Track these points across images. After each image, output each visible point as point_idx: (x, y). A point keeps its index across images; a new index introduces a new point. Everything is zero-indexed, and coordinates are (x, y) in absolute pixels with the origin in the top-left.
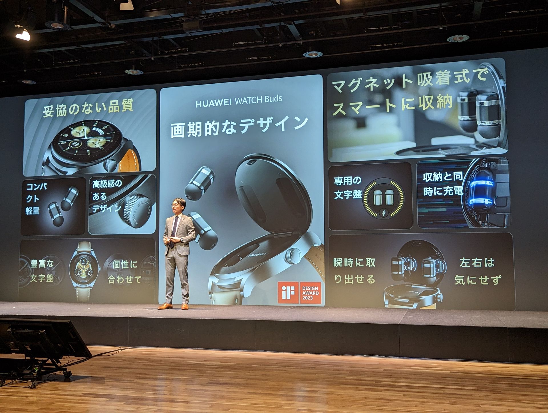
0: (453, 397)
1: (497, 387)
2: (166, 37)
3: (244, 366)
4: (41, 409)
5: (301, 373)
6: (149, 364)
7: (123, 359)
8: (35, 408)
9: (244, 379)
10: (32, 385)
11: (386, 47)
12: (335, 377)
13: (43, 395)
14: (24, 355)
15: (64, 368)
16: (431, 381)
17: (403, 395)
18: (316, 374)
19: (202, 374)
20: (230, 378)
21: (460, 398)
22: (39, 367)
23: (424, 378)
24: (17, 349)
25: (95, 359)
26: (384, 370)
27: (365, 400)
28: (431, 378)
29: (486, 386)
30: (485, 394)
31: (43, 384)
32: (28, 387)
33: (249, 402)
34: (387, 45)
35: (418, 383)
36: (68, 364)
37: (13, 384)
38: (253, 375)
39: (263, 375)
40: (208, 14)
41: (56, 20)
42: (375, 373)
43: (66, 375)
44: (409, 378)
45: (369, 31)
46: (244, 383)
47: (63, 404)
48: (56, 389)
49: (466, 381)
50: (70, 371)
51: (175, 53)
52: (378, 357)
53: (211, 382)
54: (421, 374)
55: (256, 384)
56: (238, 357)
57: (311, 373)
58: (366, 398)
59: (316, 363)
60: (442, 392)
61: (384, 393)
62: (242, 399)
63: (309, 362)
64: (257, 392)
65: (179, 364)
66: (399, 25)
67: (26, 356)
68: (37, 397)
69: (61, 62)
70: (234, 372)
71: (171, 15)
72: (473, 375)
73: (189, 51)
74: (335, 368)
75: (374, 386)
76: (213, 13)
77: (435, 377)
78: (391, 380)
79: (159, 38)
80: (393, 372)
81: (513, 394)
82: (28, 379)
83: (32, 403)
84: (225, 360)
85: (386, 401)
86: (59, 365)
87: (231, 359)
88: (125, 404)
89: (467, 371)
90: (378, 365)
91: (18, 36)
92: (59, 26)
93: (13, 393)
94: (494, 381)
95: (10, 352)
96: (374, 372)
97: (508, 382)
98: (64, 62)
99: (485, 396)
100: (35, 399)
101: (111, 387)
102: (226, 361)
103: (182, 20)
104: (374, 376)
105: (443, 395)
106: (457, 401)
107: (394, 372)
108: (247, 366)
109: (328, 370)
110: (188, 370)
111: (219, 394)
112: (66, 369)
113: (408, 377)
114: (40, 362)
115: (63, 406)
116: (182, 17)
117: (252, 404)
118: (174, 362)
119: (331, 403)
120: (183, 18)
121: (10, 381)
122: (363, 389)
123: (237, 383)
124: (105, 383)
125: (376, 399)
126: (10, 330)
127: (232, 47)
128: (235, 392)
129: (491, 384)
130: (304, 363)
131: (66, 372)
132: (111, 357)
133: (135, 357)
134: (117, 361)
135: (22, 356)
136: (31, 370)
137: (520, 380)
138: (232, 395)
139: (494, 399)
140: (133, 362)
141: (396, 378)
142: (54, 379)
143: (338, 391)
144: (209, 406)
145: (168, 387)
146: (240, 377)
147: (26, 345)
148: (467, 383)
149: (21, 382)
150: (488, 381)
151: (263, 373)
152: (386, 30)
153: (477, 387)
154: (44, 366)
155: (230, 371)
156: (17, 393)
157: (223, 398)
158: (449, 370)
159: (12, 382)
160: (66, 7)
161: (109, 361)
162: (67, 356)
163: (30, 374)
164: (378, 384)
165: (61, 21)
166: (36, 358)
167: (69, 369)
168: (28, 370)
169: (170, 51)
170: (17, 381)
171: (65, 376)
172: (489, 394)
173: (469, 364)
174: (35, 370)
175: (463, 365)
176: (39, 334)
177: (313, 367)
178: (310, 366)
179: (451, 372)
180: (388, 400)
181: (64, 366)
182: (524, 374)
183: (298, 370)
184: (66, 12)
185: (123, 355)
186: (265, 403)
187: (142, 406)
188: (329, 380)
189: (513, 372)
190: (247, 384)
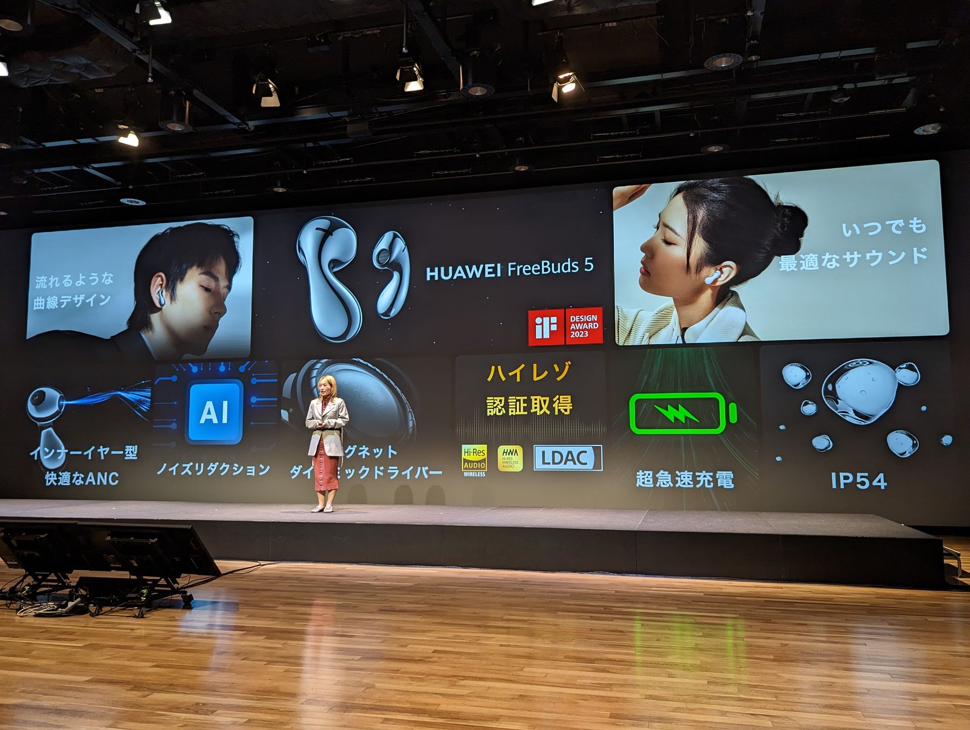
0: (707, 628)
1: (766, 614)
2: (322, 143)
3: (428, 587)
4: (152, 645)
5: (504, 596)
6: (299, 585)
7: (263, 578)
8: (143, 644)
9: (427, 604)
10: (139, 614)
11: (619, 159)
12: (550, 602)
13: (154, 628)
14: (128, 573)
15: (183, 590)
16: (679, 606)
17: (641, 625)
18: (524, 597)
19: (370, 599)
20: (409, 603)
21: (716, 629)
22: (149, 589)
23: (669, 602)
24: (119, 564)
25: (226, 579)
26: (616, 592)
27: (591, 632)
28: (679, 602)
29: (750, 612)
30: (750, 624)
31: (154, 613)
32: (134, 617)
33: (435, 635)
34: (621, 156)
35: (663, 610)
36: (189, 585)
37: (112, 612)
38: (439, 600)
39: (451, 599)
40: (381, 113)
41: (175, 119)
42: (603, 596)
43: (185, 600)
44: (650, 603)
45: (596, 138)
46: (427, 610)
47: (182, 638)
48: (172, 619)
49: (725, 607)
50: (191, 594)
51: (335, 164)
52: (607, 574)
53: (385, 608)
54: (665, 597)
55: (443, 612)
56: (420, 575)
57: (517, 597)
58: (591, 630)
59: (525, 582)
60: (693, 621)
61: (618, 623)
62: (424, 631)
63: (515, 582)
64: (445, 622)
65: (340, 585)
66: (636, 130)
67: (131, 574)
68: (145, 629)
69: (180, 176)
70: (414, 595)
71: (331, 113)
72: (734, 598)
73: (354, 163)
74: (551, 589)
75: (603, 614)
76: (386, 112)
77: (684, 601)
78: (626, 605)
79: (314, 144)
80: (628, 594)
81: (786, 623)
82: (133, 606)
83: (138, 638)
84: (401, 579)
85: (619, 634)
86: (176, 586)
87: (411, 577)
88: (266, 638)
89: (726, 593)
90: (607, 585)
91: (122, 140)
92: (178, 128)
93: (114, 625)
94: (761, 606)
95: (109, 569)
96: (601, 594)
97: (781, 607)
98: (184, 176)
99: (750, 626)
100: (143, 632)
101: (247, 615)
102: (404, 580)
103: (345, 120)
104: (603, 600)
105: (694, 625)
106: (713, 632)
107: (631, 594)
108: (432, 587)
109: (541, 592)
110: (352, 592)
111: (394, 624)
112: (186, 592)
113: (648, 601)
114: (149, 583)
115: (181, 642)
116: (346, 116)
117: (439, 638)
118: (333, 582)
119: (544, 636)
120: (346, 118)
121: (109, 608)
122: (586, 617)
123: (418, 609)
124: (238, 611)
125: (605, 631)
126: (109, 538)
127: (413, 157)
128: (414, 622)
129: (758, 611)
130: (509, 583)
131: (186, 595)
132: (248, 576)
133: (280, 575)
134: (254, 581)
135: (125, 575)
136: (138, 593)
137: (796, 604)
138: (412, 626)
139: (762, 630)
140: (279, 582)
141: (632, 602)
142: (169, 605)
143: (554, 620)
144: (380, 641)
145: (325, 615)
146: (423, 602)
147: (133, 560)
148: (726, 609)
149: (124, 609)
150: (755, 607)
151: (453, 596)
152: (619, 136)
153: (740, 615)
154: (156, 588)
155: (409, 594)
156: (120, 624)
157: (399, 630)
158: (702, 592)
159: (112, 609)
160: (188, 102)
161: (245, 581)
162: (186, 575)
163: (136, 598)
164: (607, 610)
165: (181, 120)
166: (144, 577)
167: (189, 591)
168: (134, 593)
169: (328, 162)
170: (118, 608)
171: (184, 602)
172: (755, 624)
173: (730, 583)
174: (142, 594)
175: (721, 585)
176: (148, 544)
177: (521, 588)
178: (517, 586)
179: (704, 595)
180: (621, 632)
181: (182, 588)
182: (801, 597)
183: (501, 592)
184: (187, 109)
185: (263, 572)
186: (456, 637)
187: (289, 642)
188: (543, 605)
189: (789, 593)
190: (431, 611)
